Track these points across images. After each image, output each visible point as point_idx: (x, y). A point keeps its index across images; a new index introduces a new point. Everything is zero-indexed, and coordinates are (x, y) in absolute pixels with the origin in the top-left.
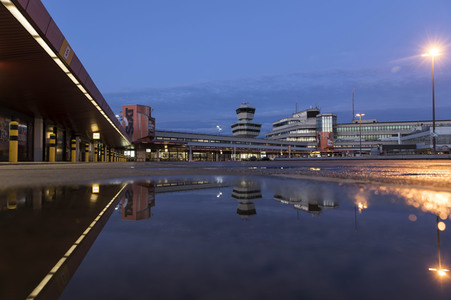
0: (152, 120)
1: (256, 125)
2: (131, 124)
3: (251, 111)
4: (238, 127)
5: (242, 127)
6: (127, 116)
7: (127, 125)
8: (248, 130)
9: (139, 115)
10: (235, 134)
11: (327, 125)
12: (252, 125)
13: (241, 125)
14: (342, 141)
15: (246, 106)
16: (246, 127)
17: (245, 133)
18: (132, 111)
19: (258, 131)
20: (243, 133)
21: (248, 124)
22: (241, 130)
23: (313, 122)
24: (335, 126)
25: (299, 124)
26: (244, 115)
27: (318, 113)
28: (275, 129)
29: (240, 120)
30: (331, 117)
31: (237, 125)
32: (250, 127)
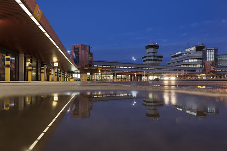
0: (91, 54)
1: (160, 57)
2: (77, 57)
3: (156, 47)
4: (147, 58)
5: (150, 58)
6: (75, 52)
7: (75, 57)
8: (154, 60)
9: (83, 51)
10: (145, 63)
11: (210, 56)
12: (157, 57)
13: (149, 57)
14: (222, 67)
15: (152, 44)
16: (152, 58)
17: (152, 62)
18: (78, 48)
19: (161, 61)
20: (150, 62)
21: (153, 56)
22: (149, 60)
23: (200, 54)
24: (216, 56)
25: (190, 55)
26: (151, 50)
27: (204, 47)
28: (172, 59)
29: (149, 53)
30: (214, 50)
31: (146, 57)
32: (155, 58)
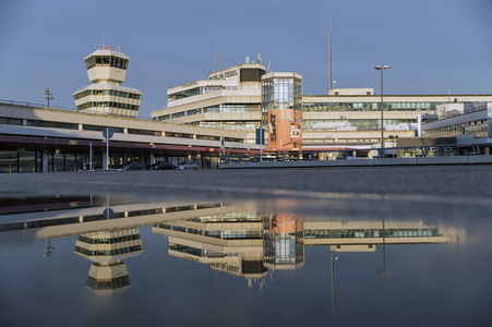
1: (131, 96)
3: (119, 62)
4: (92, 98)
5: (99, 98)
8: (112, 104)
12: (122, 94)
13: (97, 92)
15: (107, 53)
16: (107, 98)
17: (107, 110)
19: (134, 107)
20: (101, 110)
21: (112, 92)
22: (95, 104)
23: (253, 91)
24: (298, 100)
25: (224, 93)
26: (103, 71)
27: (262, 72)
28: (172, 103)
29: (95, 81)
30: (291, 81)
31: (87, 93)
32: (118, 99)
